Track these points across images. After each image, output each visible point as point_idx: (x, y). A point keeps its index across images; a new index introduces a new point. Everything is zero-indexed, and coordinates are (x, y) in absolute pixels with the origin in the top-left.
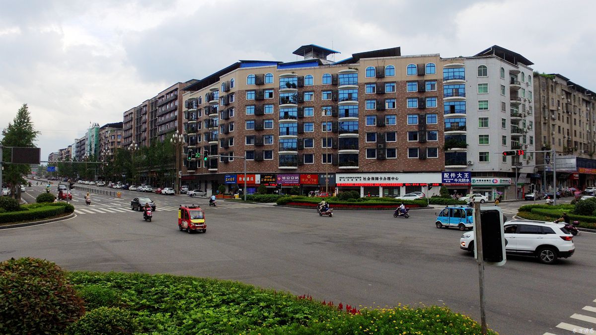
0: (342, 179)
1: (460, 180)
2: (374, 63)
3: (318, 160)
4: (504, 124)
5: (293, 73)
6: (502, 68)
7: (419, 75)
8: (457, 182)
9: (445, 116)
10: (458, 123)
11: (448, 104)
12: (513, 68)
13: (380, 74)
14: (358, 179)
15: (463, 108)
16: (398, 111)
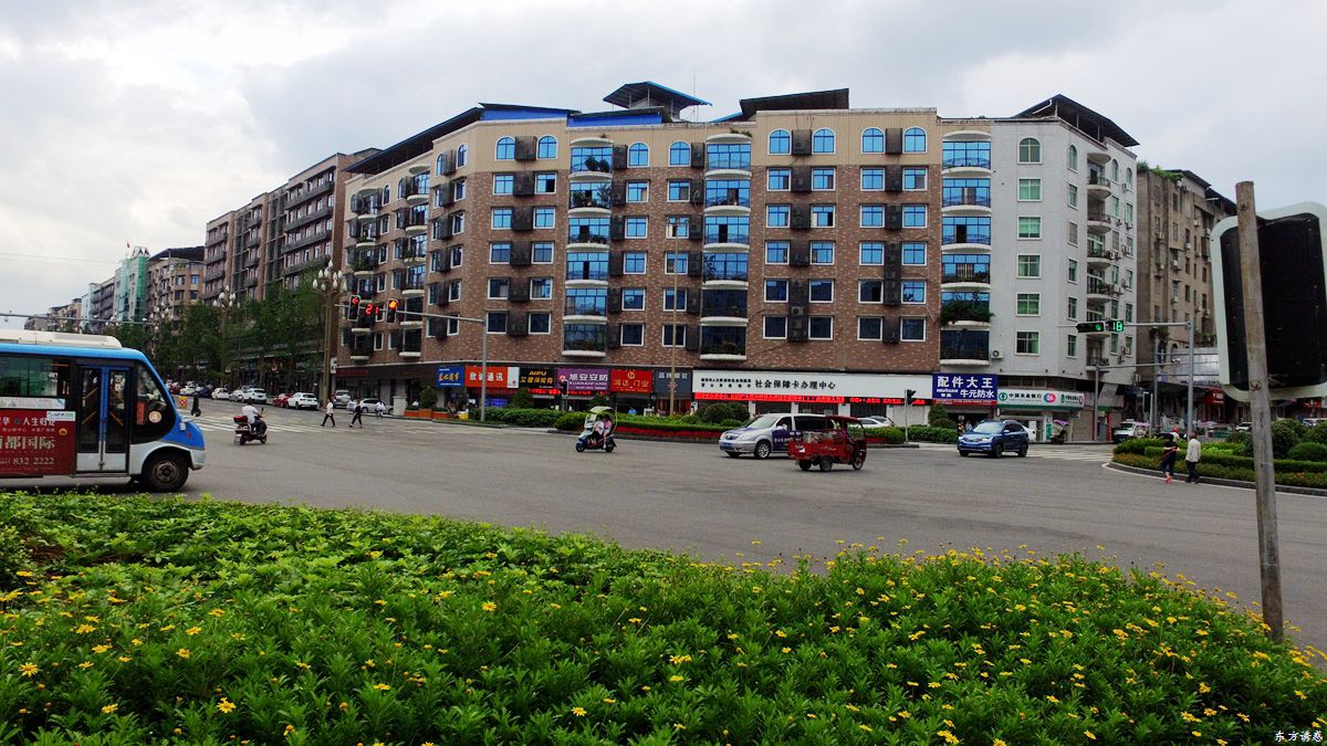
0: (706, 384)
1: (972, 392)
2: (788, 121)
3: (653, 338)
4: (1072, 272)
5: (604, 137)
6: (1073, 147)
7: (889, 154)
8: (967, 397)
9: (943, 248)
10: (973, 264)
11: (951, 221)
12: (1095, 149)
13: (801, 148)
14: (742, 384)
15: (984, 231)
16: (840, 233)
